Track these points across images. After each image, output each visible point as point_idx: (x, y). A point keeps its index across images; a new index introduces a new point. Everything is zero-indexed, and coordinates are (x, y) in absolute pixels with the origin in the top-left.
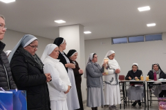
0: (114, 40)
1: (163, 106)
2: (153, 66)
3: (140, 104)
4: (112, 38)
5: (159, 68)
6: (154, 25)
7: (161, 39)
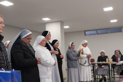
4: (85, 31)
5: (120, 53)
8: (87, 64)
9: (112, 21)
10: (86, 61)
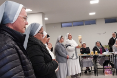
0: (63, 24)
1: (107, 72)
2: (96, 43)
3: (90, 71)
4: (62, 23)
5: (101, 44)
6: (94, 13)
7: (95, 24)
8: (75, 57)
9: (91, 14)
10: (74, 54)
